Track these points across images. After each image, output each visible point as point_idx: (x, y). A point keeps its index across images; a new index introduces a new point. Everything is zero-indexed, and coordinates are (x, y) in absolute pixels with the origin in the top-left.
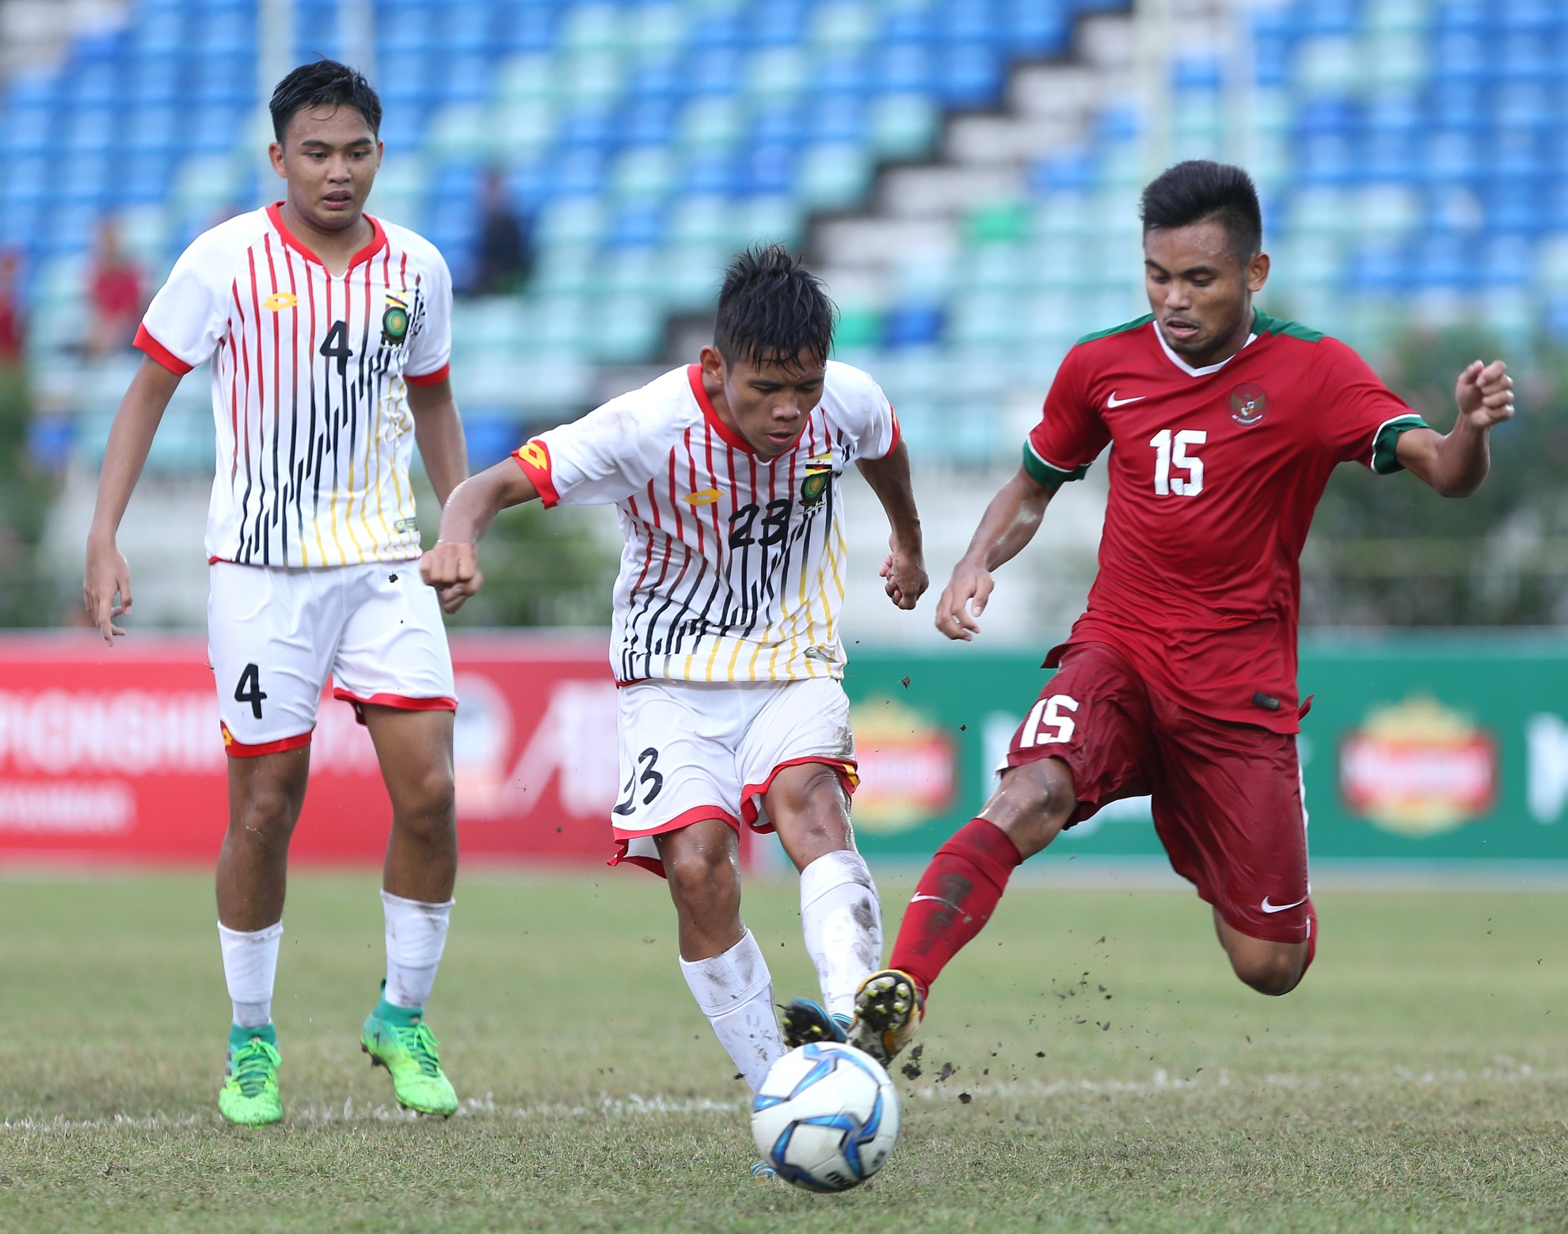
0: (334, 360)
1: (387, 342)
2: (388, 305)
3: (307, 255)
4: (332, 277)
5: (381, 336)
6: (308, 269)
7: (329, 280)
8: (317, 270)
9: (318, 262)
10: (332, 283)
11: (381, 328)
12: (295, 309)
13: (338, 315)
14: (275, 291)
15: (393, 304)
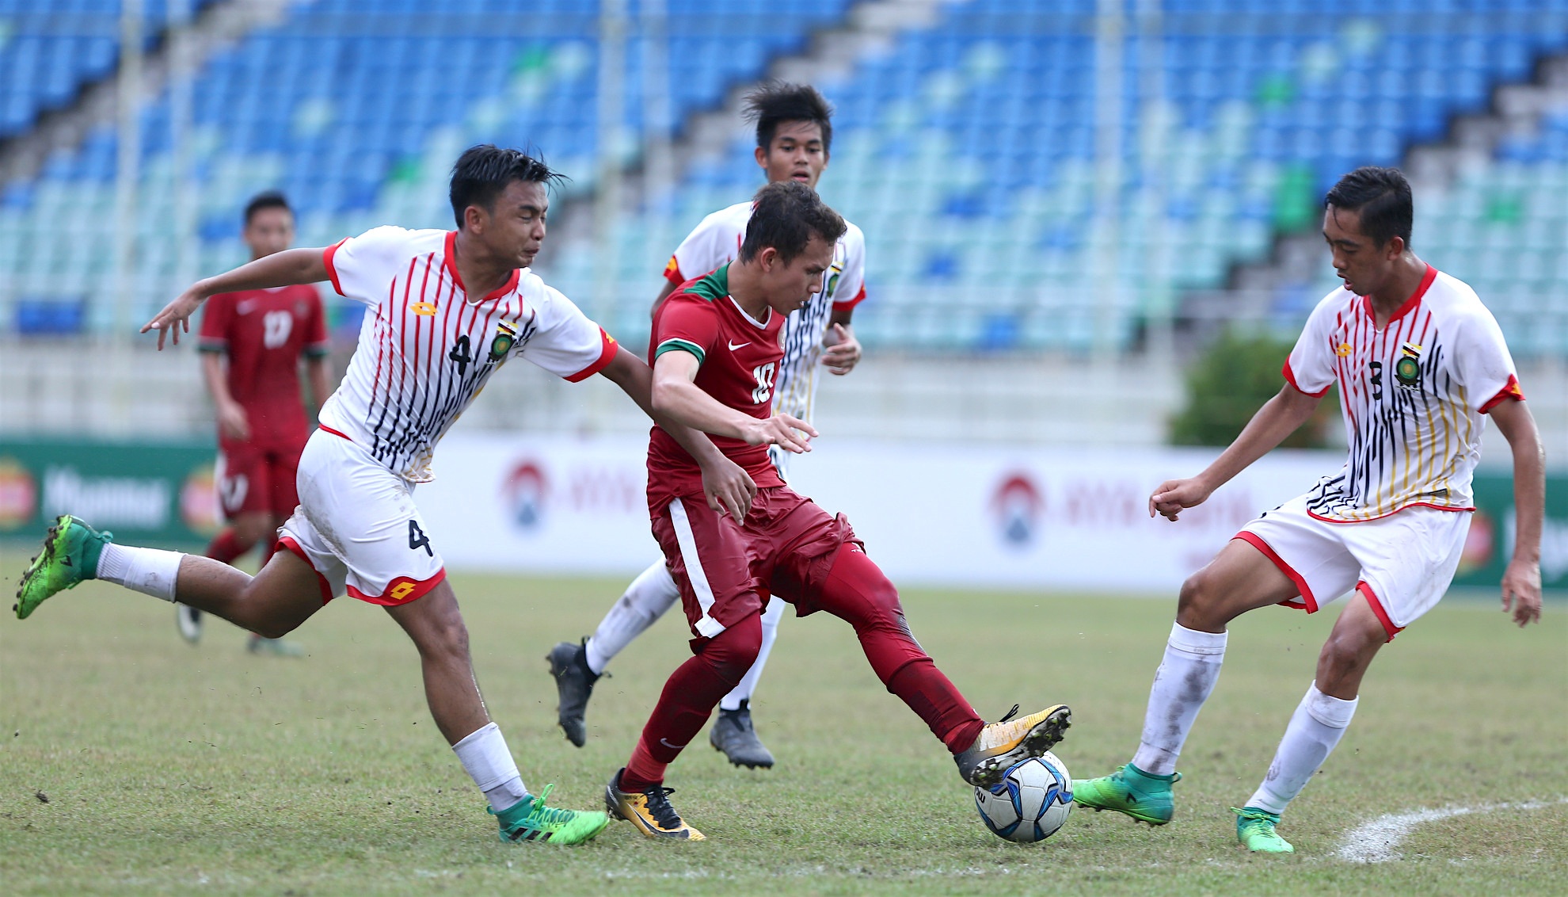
0: (456, 364)
1: (491, 360)
2: (498, 332)
3: (456, 280)
4: (468, 301)
5: (488, 355)
6: (453, 290)
7: (464, 303)
8: (459, 294)
9: (462, 287)
10: (466, 306)
11: (489, 350)
12: (433, 318)
13: (464, 331)
14: (422, 300)
15: (503, 332)
